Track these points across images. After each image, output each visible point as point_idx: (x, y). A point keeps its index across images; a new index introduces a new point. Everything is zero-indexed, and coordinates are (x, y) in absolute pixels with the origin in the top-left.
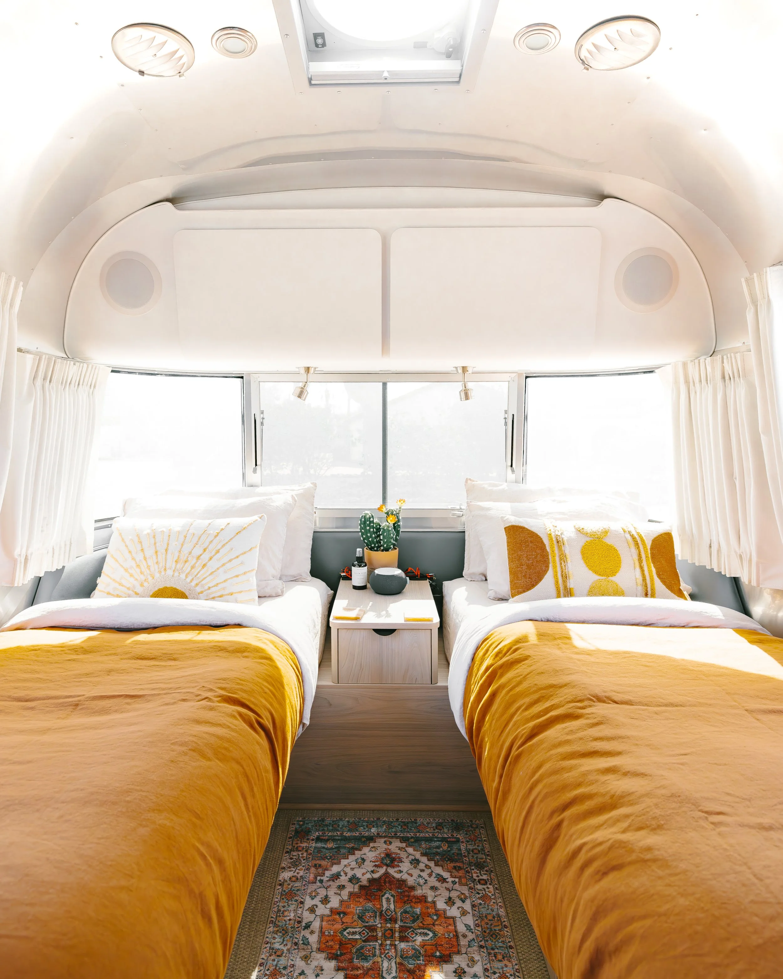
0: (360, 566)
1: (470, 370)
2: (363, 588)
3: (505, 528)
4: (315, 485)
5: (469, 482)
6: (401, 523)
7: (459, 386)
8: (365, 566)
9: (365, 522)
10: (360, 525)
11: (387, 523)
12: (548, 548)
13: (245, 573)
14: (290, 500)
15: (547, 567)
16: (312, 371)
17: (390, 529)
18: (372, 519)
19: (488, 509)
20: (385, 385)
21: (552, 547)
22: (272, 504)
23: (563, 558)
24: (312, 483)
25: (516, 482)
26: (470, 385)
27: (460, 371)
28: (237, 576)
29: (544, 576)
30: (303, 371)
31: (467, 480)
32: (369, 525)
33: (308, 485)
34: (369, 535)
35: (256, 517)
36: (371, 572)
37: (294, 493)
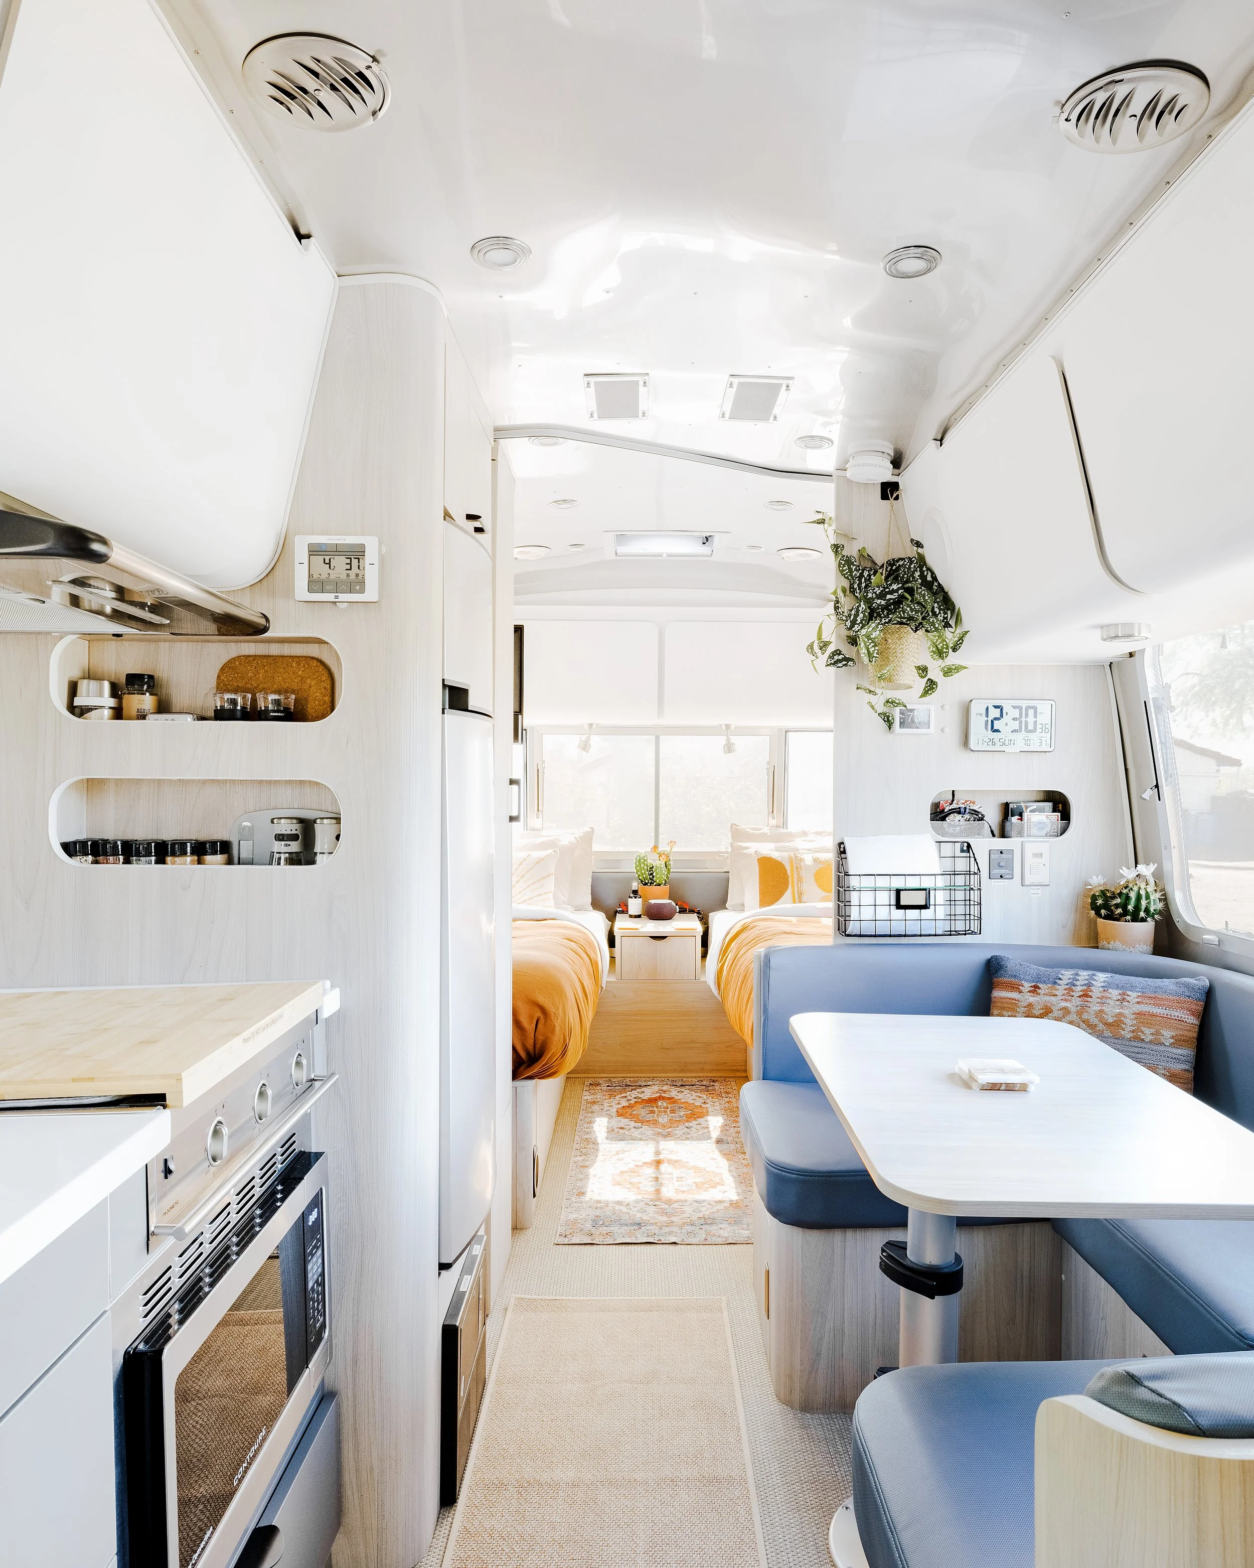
0: (635, 898)
1: (732, 728)
2: (639, 916)
3: (758, 860)
4: (593, 829)
5: (734, 827)
6: (671, 863)
7: (722, 740)
8: (640, 897)
9: (640, 861)
10: (636, 864)
11: (659, 863)
12: (789, 873)
13: (546, 893)
14: (573, 840)
15: (787, 887)
16: (594, 726)
17: (662, 866)
18: (645, 858)
19: (747, 848)
20: (657, 738)
21: (792, 871)
22: (559, 843)
23: (800, 879)
24: (590, 828)
25: (778, 827)
26: (733, 739)
27: (724, 728)
28: (540, 895)
29: (783, 894)
30: (586, 727)
31: (732, 824)
32: (644, 864)
33: (587, 829)
34: (643, 871)
35: (550, 851)
36: (645, 902)
37: (577, 836)
